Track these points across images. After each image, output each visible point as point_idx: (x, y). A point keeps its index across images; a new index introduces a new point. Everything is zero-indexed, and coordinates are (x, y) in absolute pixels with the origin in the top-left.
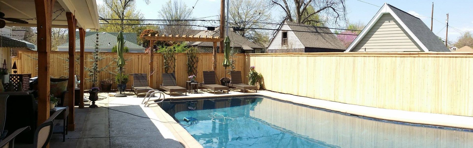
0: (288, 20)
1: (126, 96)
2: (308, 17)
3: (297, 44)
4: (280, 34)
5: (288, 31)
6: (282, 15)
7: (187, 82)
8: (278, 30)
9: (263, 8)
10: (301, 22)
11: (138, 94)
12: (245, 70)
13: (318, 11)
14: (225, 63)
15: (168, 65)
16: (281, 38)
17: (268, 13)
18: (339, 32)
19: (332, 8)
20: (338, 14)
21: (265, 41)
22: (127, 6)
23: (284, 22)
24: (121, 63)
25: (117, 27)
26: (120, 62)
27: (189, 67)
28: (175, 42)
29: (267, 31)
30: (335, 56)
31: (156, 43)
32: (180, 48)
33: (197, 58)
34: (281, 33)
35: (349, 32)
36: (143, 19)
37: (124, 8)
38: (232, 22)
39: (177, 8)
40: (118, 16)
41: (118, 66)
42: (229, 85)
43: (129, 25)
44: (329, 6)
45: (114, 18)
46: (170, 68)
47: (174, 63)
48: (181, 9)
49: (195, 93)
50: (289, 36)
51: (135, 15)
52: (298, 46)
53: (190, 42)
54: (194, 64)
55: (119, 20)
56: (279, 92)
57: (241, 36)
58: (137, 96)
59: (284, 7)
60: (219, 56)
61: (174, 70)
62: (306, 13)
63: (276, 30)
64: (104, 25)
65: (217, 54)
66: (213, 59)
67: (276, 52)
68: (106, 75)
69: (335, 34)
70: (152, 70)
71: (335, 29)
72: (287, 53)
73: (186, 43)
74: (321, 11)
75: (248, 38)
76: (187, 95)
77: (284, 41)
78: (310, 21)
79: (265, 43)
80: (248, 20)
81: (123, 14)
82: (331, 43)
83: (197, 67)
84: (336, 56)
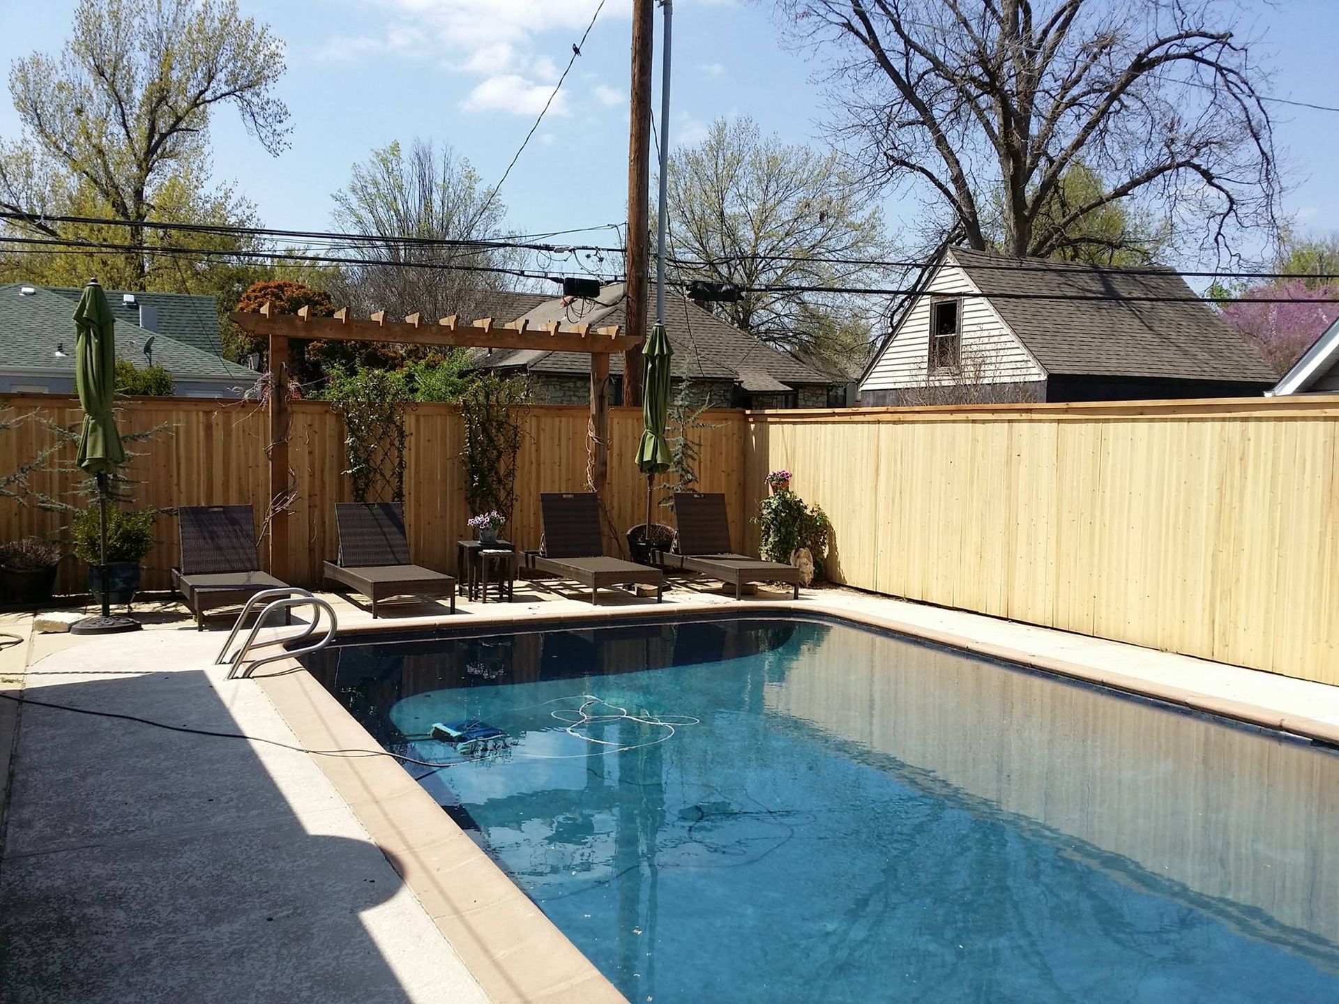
0: (965, 244)
1: (137, 628)
2: (1069, 222)
3: (1005, 359)
4: (922, 316)
5: (965, 294)
6: (934, 217)
7: (462, 548)
8: (913, 294)
9: (841, 188)
10: (1029, 250)
11: (206, 613)
12: (743, 486)
13: (1122, 192)
14: (647, 457)
15: (366, 461)
16: (927, 333)
17: (866, 213)
18: (1233, 291)
19: (1197, 167)
20: (1229, 196)
21: (849, 351)
22: (162, 156)
23: (940, 253)
24: (99, 454)
25: (105, 263)
26: (94, 447)
27: (472, 473)
28: (418, 349)
29: (858, 301)
30: (1213, 419)
31: (320, 350)
32: (435, 381)
33: (516, 428)
34: (928, 308)
35: (1293, 288)
36: (252, 227)
37: (146, 164)
38: (690, 257)
39: (431, 182)
40: (110, 206)
41: (87, 468)
42: (666, 562)
43: (175, 251)
44: (1180, 159)
45: (88, 212)
46: (378, 476)
47: (400, 451)
48: (450, 190)
49: (500, 600)
50: (965, 322)
51: (208, 206)
52: (1010, 372)
53: (490, 352)
54: (499, 456)
55: (116, 223)
56: (909, 600)
57: (736, 325)
58: (196, 625)
59: (944, 177)
60: (618, 423)
61: (400, 488)
62: (1056, 206)
63: (904, 297)
64: (27, 247)
65: (610, 411)
66: (591, 434)
67: (898, 402)
68: (20, 519)
69: (1209, 301)
70: (282, 486)
71: (1216, 275)
72: (952, 407)
73: (475, 354)
74: (1138, 191)
75: (769, 336)
76: (456, 607)
77: (941, 346)
78: (1077, 241)
79: (849, 358)
80: (769, 247)
81: (138, 194)
82: (1193, 349)
83: (511, 473)
84: (1224, 419)
